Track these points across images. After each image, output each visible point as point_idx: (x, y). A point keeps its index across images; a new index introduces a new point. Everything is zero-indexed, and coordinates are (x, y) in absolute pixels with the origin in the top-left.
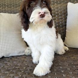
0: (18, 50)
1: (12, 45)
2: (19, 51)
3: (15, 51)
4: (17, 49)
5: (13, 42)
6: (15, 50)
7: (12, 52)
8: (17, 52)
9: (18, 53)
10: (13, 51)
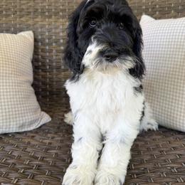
0: (20, 120)
1: (5, 109)
2: (21, 122)
3: (12, 123)
4: (16, 118)
5: (8, 102)
6: (12, 120)
7: (5, 124)
8: (16, 124)
9: (19, 127)
10: (6, 122)
